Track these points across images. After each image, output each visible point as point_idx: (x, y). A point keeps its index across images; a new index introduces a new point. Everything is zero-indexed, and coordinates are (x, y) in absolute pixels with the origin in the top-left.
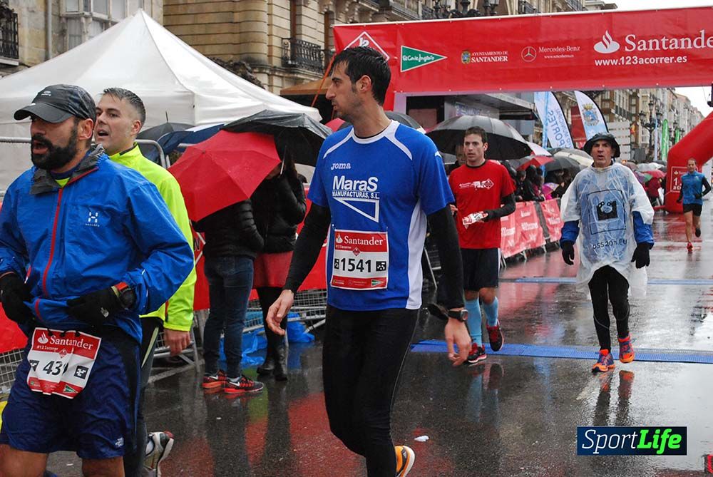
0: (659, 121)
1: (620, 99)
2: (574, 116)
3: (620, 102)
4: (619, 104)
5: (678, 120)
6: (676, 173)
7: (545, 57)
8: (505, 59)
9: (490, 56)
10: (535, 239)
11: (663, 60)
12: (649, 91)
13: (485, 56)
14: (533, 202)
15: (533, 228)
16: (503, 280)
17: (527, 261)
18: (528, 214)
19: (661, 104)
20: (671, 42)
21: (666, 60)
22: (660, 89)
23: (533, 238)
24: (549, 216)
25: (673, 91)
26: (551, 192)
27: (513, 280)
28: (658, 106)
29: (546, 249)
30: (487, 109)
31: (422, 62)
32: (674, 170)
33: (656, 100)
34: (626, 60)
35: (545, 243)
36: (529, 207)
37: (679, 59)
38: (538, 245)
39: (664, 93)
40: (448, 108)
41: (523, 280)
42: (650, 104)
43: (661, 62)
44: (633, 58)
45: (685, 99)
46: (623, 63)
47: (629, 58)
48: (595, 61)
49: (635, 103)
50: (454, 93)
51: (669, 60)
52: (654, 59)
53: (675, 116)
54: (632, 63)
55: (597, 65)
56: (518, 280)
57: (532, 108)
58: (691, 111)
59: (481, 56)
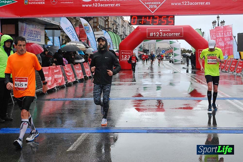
0: (117, 31)
1: (101, 22)
4: (101, 24)
5: (125, 31)
6: (123, 53)
7: (61, 3)
8: (44, 3)
9: (37, 2)
10: (61, 82)
11: (110, 5)
12: (112, 18)
14: (60, 66)
15: (60, 77)
16: (44, 100)
17: (57, 91)
18: (58, 71)
19: (118, 24)
21: (112, 5)
22: (117, 18)
23: (60, 81)
24: (67, 72)
25: (123, 19)
27: (49, 100)
28: (117, 25)
29: (66, 86)
30: (39, 25)
31: (6, 3)
32: (122, 52)
33: (116, 22)
34: (95, 5)
36: (58, 67)
37: (117, 5)
38: (62, 84)
39: (119, 20)
40: (20, 24)
41: (53, 100)
42: (113, 24)
43: (110, 6)
44: (98, 4)
45: (128, 22)
46: (94, 6)
47: (96, 4)
48: (83, 5)
49: (107, 24)
50: (21, 18)
51: (113, 5)
52: (107, 5)
53: (124, 29)
54: (98, 6)
55: (83, 6)
56: (51, 100)
57: (59, 25)
58: (131, 27)
59: (33, 2)
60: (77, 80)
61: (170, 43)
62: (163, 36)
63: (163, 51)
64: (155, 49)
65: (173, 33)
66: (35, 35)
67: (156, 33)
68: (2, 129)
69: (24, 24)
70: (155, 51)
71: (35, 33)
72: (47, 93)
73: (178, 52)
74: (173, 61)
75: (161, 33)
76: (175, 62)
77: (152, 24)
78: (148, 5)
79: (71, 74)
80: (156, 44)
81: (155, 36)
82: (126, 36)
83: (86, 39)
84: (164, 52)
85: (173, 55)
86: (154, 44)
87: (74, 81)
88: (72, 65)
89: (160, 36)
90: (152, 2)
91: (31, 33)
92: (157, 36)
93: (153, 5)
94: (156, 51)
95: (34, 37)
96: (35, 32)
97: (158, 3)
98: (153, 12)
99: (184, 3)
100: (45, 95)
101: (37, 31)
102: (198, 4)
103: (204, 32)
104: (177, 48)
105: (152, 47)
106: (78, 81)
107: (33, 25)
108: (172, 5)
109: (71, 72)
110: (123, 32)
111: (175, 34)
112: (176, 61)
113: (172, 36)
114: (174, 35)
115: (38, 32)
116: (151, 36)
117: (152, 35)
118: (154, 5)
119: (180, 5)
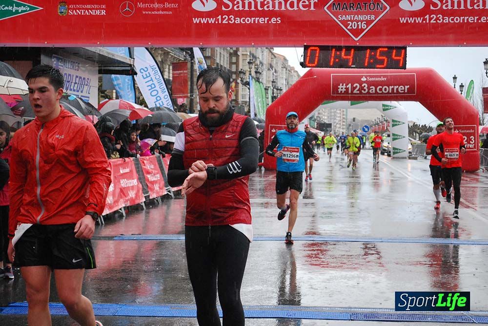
1: (220, 57)
2: (175, 72)
3: (220, 59)
4: (220, 62)
5: (277, 79)
6: (274, 131)
7: (144, 13)
8: (103, 13)
9: (88, 9)
10: (134, 196)
11: (258, 20)
12: (248, 49)
13: (83, 9)
15: (132, 185)
16: (100, 238)
17: (126, 218)
18: (127, 170)
19: (261, 63)
20: (266, 3)
21: (261, 20)
22: (259, 48)
23: (132, 194)
24: (148, 173)
25: (272, 50)
26: (150, 147)
27: (110, 238)
28: (257, 65)
29: (146, 205)
30: (85, 63)
31: (17, 12)
32: (272, 128)
33: (256, 58)
34: (223, 19)
35: (144, 200)
36: (128, 162)
37: (273, 20)
38: (137, 202)
39: (263, 52)
40: (45, 61)
41: (120, 238)
42: (249, 63)
43: (256, 22)
44: (230, 17)
45: (282, 58)
46: (220, 22)
47: (225, 17)
48: (194, 19)
49: (235, 61)
50: (50, 45)
51: (264, 20)
52: (249, 19)
53: (273, 74)
54: (229, 22)
55: (195, 22)
56: (116, 238)
57: (132, 64)
58: (289, 70)
59: (79, 9)
60: (169, 191)
61: (384, 110)
62: (368, 93)
63: (366, 127)
64: (344, 122)
65: (393, 87)
66: (76, 85)
67: (352, 85)
68: (14, 304)
69: (53, 60)
70: (344, 127)
71: (77, 81)
72: (103, 223)
73: (403, 130)
74: (390, 152)
75: (365, 86)
76: (394, 153)
77: (354, 66)
78: (345, 23)
79: (156, 179)
80: (348, 110)
81: (350, 92)
82: (279, 91)
83: (187, 97)
84: (366, 130)
85: (389, 136)
86: (343, 111)
87: (164, 194)
88: (159, 157)
89: (363, 91)
90: (356, 16)
91: (69, 82)
92: (355, 91)
93: (357, 23)
94: (348, 126)
95: (74, 90)
96: (78, 79)
97: (368, 18)
98: (356, 37)
99: (429, 19)
100: (100, 227)
101: (80, 78)
102: (461, 21)
103: (463, 84)
104: (400, 122)
105: (337, 118)
106: (172, 194)
107: (74, 62)
108: (402, 22)
109: (157, 174)
110: (273, 82)
111: (397, 89)
112: (397, 153)
113: (391, 94)
114: (395, 91)
115: (84, 79)
116: (341, 91)
117: (344, 90)
118: (360, 23)
119: (420, 22)
